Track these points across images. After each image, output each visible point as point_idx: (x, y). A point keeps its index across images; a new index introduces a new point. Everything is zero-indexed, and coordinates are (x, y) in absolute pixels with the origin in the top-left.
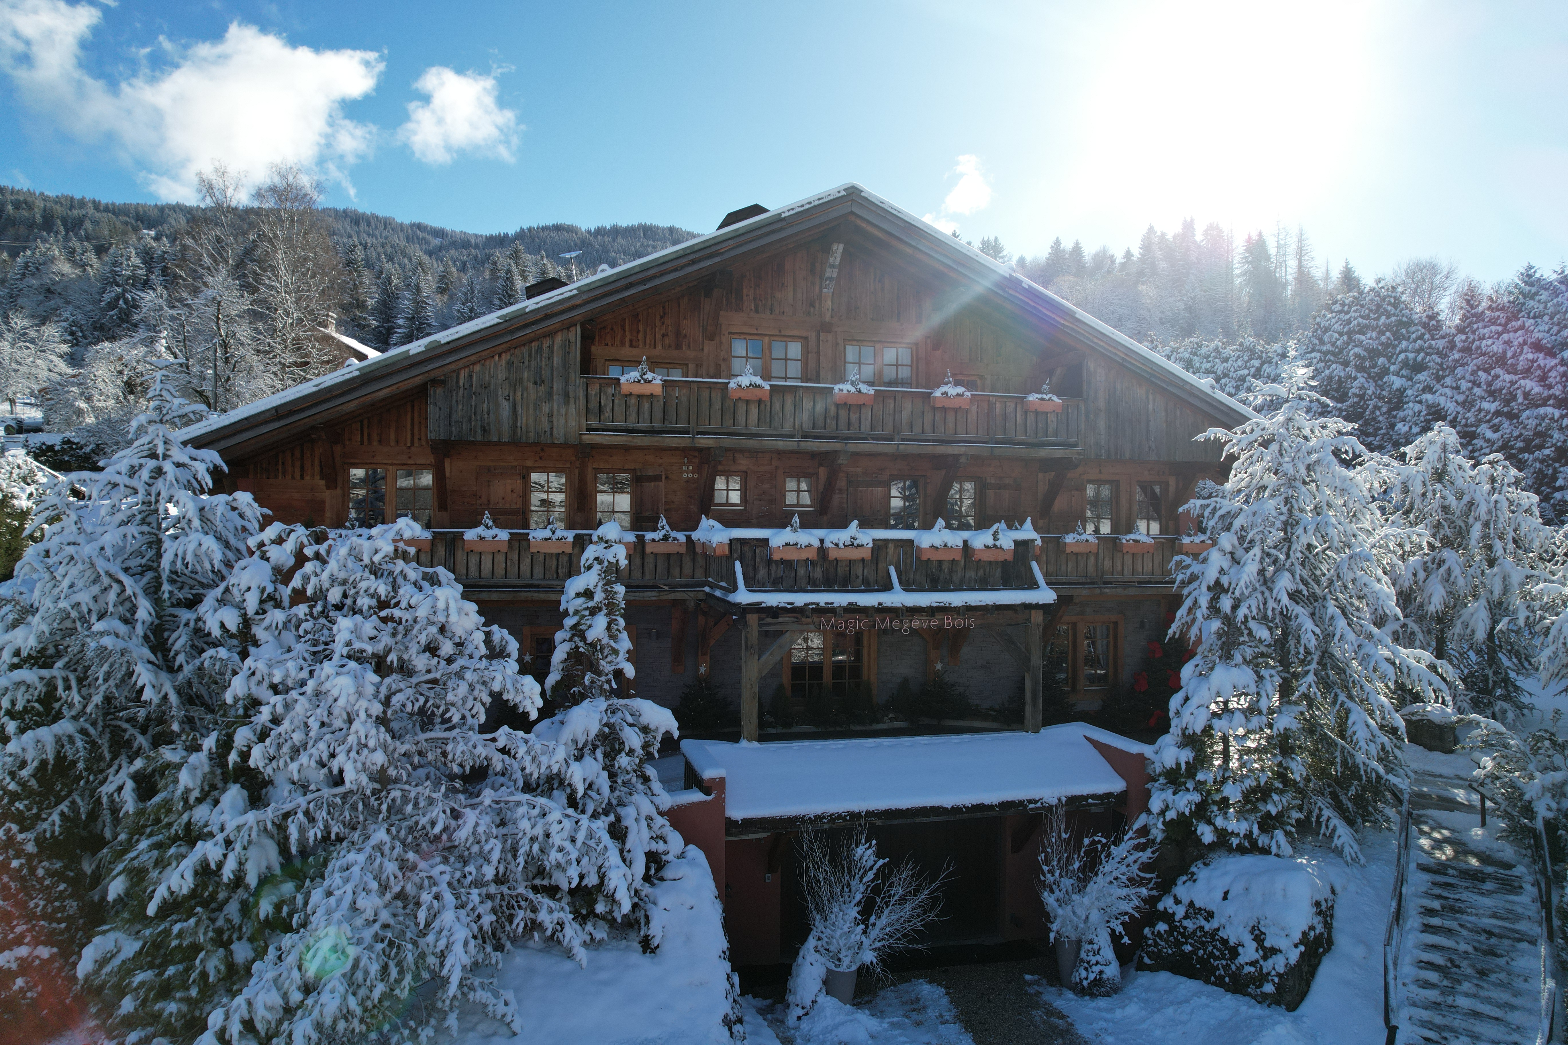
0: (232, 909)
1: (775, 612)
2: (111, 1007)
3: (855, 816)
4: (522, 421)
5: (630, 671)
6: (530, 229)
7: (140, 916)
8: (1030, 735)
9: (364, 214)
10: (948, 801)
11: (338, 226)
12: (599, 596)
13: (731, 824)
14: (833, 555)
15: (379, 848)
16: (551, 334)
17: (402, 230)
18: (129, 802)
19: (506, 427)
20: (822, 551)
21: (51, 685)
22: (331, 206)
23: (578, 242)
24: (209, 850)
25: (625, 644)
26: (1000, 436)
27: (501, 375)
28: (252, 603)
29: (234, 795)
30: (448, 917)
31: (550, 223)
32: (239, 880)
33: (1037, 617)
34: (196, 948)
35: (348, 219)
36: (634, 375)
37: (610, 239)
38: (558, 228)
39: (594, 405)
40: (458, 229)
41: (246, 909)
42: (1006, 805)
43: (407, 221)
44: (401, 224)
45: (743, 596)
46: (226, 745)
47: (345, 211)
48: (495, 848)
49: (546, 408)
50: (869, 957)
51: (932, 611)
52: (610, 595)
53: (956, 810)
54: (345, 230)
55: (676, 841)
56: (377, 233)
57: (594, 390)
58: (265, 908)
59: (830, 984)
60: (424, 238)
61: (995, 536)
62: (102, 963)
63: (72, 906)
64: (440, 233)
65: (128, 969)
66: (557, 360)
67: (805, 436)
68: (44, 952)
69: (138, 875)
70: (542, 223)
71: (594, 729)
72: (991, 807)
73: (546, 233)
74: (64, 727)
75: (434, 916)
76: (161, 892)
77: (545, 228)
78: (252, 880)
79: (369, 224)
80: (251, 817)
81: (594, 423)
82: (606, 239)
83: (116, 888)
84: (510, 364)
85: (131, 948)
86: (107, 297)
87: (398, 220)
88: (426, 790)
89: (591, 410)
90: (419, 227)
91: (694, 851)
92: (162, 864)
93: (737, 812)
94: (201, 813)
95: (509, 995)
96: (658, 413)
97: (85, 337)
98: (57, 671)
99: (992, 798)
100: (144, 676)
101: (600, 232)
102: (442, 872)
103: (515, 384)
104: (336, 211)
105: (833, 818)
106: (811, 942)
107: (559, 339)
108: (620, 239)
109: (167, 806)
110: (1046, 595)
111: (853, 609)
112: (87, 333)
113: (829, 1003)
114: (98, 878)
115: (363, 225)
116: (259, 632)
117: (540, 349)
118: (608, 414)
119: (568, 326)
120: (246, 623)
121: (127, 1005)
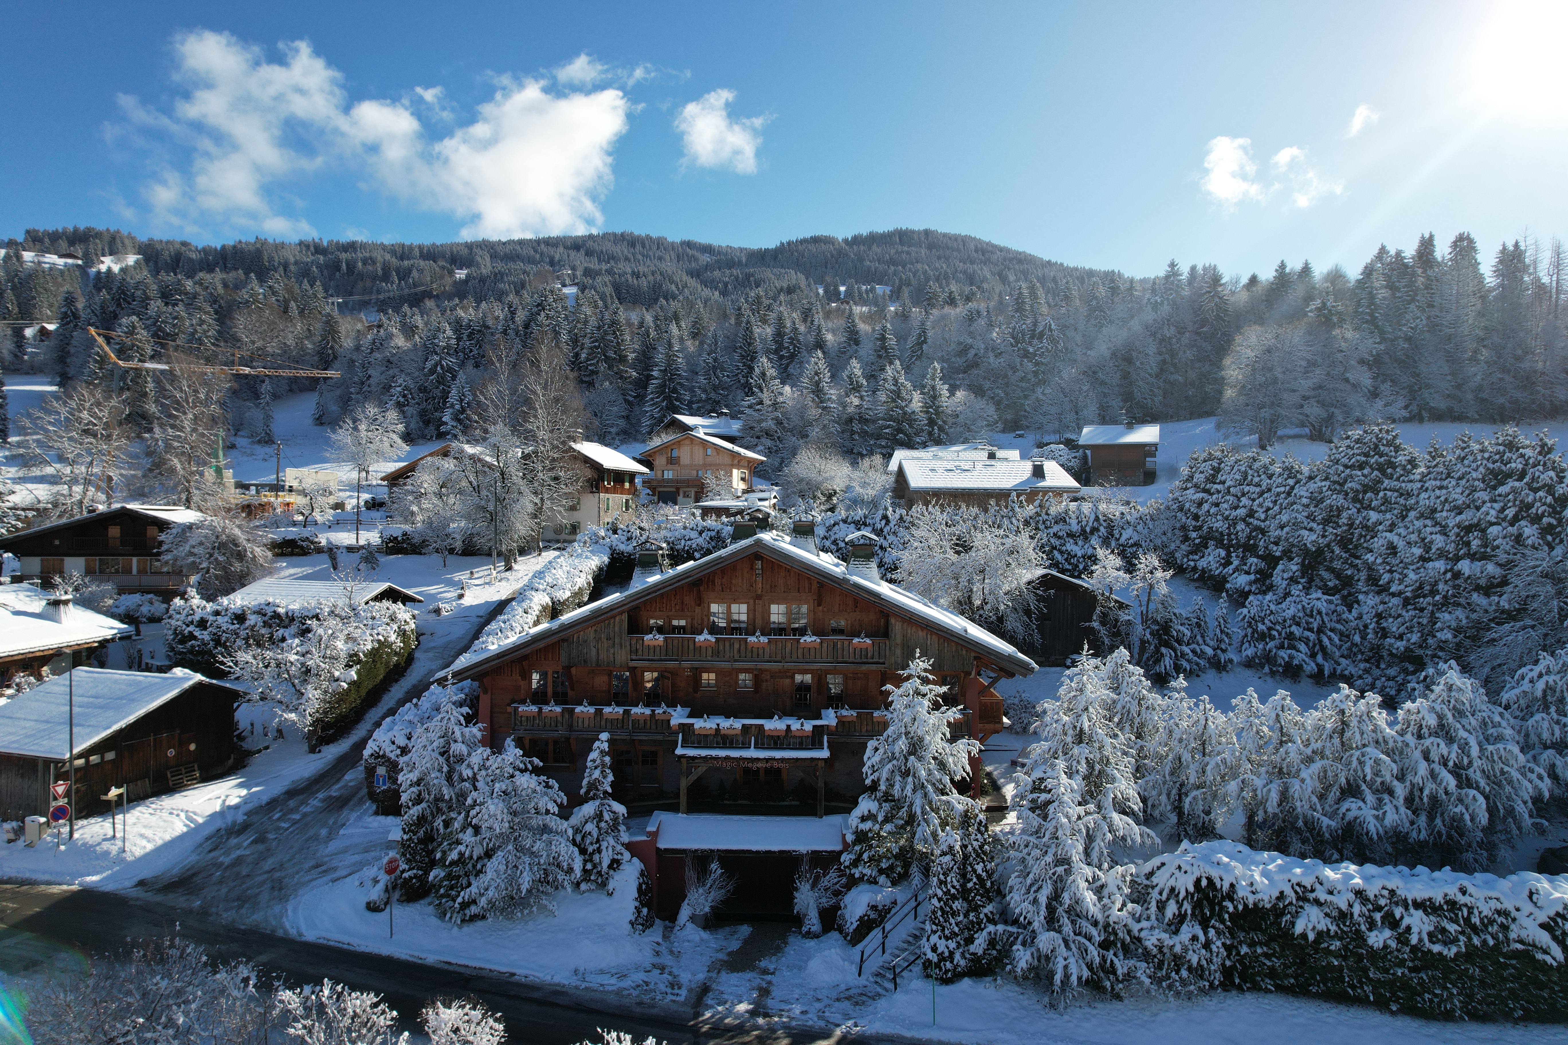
0: (470, 866)
1: (693, 758)
2: (437, 891)
3: (712, 851)
4: (601, 657)
5: (610, 790)
6: (789, 243)
7: (444, 865)
8: (817, 819)
9: (639, 236)
10: (754, 848)
11: (617, 250)
12: (598, 761)
13: (658, 849)
14: (722, 732)
15: (509, 852)
16: (614, 617)
17: (673, 249)
18: (441, 827)
19: (594, 659)
20: (718, 730)
21: (420, 792)
22: (610, 231)
23: (835, 253)
24: (462, 848)
25: (611, 778)
26: (840, 659)
27: (592, 636)
28: (476, 768)
29: (470, 831)
30: (525, 874)
31: (808, 235)
32: (471, 857)
33: (821, 764)
34: (460, 876)
35: (625, 243)
36: (651, 636)
37: (866, 248)
38: (815, 240)
39: (634, 649)
40: (724, 245)
41: (474, 866)
42: (781, 852)
43: (678, 240)
44: (673, 243)
45: (679, 751)
46: (467, 816)
47: (622, 235)
48: (545, 854)
49: (612, 651)
50: (707, 909)
51: (767, 760)
52: (602, 761)
53: (758, 852)
54: (622, 252)
55: (627, 855)
56: (651, 253)
57: (634, 642)
58: (479, 867)
59: (693, 918)
60: (693, 256)
61: (802, 725)
62: (435, 877)
63: (427, 859)
64: (707, 249)
65: (441, 881)
66: (617, 629)
67: (736, 661)
68: (420, 872)
69: (444, 853)
70: (801, 237)
71: (592, 812)
72: (774, 852)
73: (804, 245)
74: (424, 805)
75: (521, 873)
76: (449, 859)
77: (804, 241)
78: (475, 857)
79: (644, 247)
80: (473, 839)
81: (634, 657)
82: (862, 248)
83: (438, 855)
84: (596, 631)
85: (443, 874)
86: (429, 365)
87: (670, 240)
88: (526, 833)
89: (634, 651)
90: (689, 244)
91: (635, 859)
92: (451, 850)
93: (662, 845)
94: (461, 835)
95: (555, 903)
96: (664, 652)
97: (413, 398)
98: (421, 788)
99: (775, 848)
100: (445, 791)
101: (857, 240)
102: (527, 859)
103: (598, 640)
104: (615, 235)
105: (703, 851)
106: (686, 901)
107: (617, 619)
108: (874, 247)
109: (451, 832)
110: (825, 754)
111: (727, 758)
112: (415, 395)
113: (690, 925)
114: (433, 851)
115: (638, 247)
116: (478, 777)
117: (609, 624)
118: (640, 652)
119: (621, 613)
120: (475, 774)
121: (442, 891)
